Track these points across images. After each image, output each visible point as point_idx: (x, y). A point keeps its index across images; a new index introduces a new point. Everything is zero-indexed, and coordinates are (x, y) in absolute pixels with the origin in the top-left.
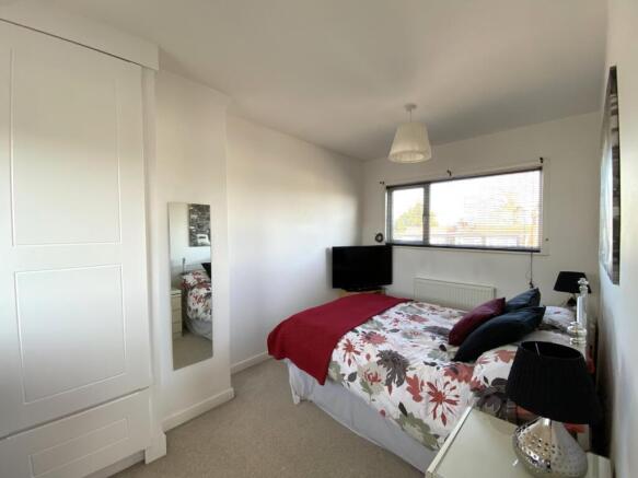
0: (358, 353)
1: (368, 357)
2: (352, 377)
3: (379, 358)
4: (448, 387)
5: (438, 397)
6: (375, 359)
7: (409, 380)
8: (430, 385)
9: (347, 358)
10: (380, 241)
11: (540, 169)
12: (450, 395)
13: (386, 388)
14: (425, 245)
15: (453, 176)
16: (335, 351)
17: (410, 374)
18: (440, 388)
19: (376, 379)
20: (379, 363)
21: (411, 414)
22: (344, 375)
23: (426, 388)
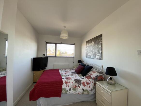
0: (69, 83)
1: (72, 83)
2: (70, 90)
3: (75, 82)
4: (89, 81)
5: (88, 84)
6: (74, 82)
7: (82, 83)
8: (86, 82)
9: (67, 85)
10: (44, 56)
11: (74, 45)
12: (89, 82)
13: (79, 87)
14: (55, 57)
15: (62, 43)
16: (63, 85)
17: (82, 82)
18: (87, 82)
19: (76, 87)
20: (75, 83)
21: (85, 89)
22: (67, 90)
23: (86, 83)
